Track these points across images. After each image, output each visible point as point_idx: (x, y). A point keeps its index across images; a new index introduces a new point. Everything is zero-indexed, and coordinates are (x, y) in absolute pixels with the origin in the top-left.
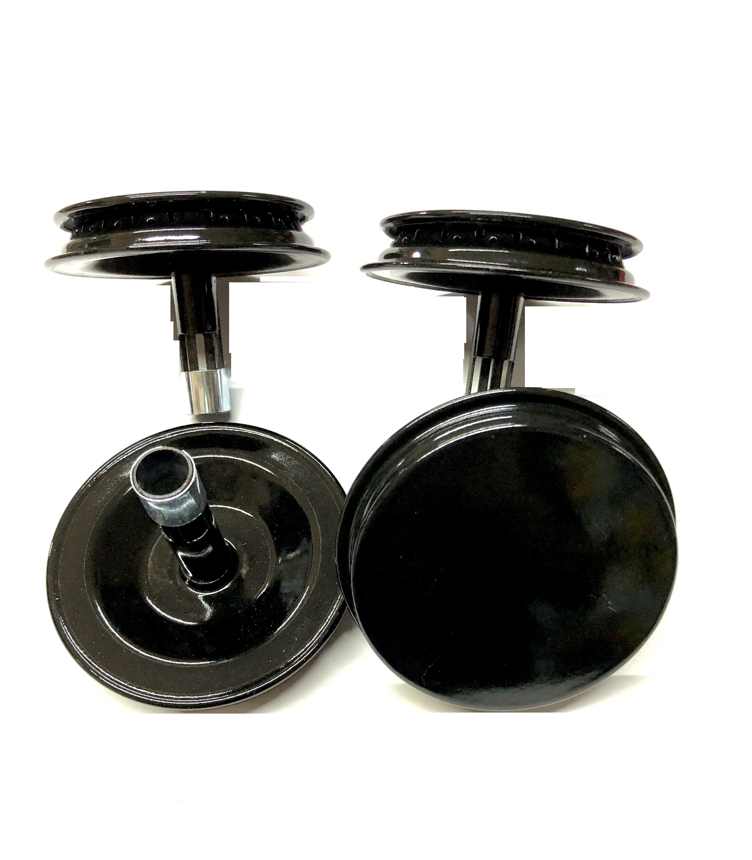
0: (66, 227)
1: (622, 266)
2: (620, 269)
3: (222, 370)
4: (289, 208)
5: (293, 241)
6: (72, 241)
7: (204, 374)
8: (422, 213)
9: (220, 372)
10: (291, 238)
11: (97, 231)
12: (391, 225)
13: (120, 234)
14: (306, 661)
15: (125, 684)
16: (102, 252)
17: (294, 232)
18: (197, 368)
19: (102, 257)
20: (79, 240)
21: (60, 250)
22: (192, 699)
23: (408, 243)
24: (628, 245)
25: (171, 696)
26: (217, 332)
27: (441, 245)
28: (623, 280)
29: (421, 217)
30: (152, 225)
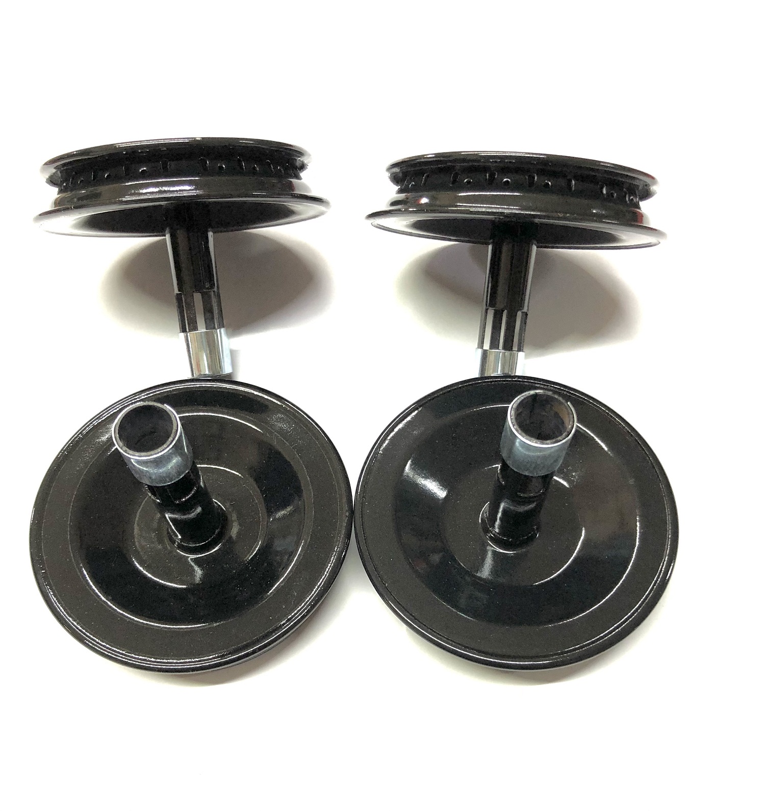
0: (52, 181)
1: (639, 208)
2: (638, 210)
3: (223, 330)
4: (289, 154)
5: (293, 190)
6: (59, 196)
7: (203, 334)
8: (428, 156)
9: (220, 331)
10: (291, 186)
11: (86, 184)
12: (396, 170)
13: (111, 186)
14: (306, 615)
15: (124, 652)
16: (94, 206)
17: (294, 181)
18: (195, 328)
19: (94, 212)
20: (67, 195)
21: (49, 207)
22: (193, 662)
23: (415, 189)
24: (646, 185)
25: (171, 661)
26: (215, 289)
27: (451, 189)
28: (641, 221)
29: (428, 160)
30: (144, 175)
